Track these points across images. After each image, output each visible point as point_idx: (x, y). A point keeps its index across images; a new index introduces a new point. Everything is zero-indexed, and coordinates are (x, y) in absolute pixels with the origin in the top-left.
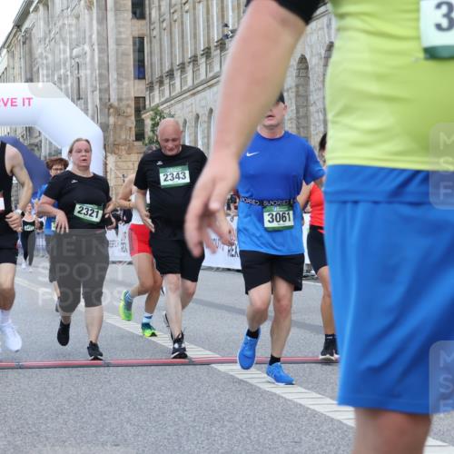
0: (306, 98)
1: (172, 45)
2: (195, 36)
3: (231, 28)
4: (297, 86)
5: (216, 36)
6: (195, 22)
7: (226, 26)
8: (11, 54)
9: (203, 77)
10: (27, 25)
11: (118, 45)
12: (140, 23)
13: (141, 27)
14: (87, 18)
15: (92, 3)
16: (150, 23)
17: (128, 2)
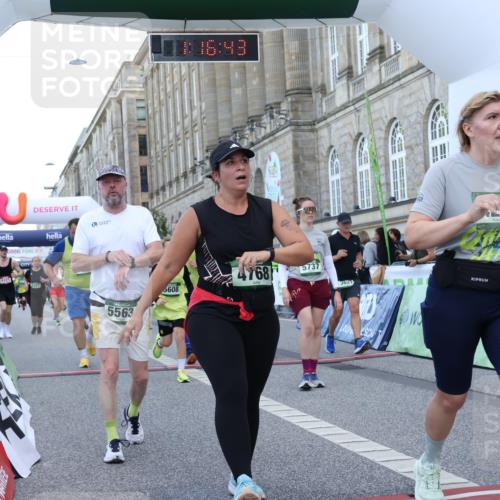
1: (163, 170)
2: (177, 165)
3: (198, 160)
5: (190, 165)
6: (177, 157)
7: (196, 159)
9: (183, 189)
11: (131, 171)
12: (144, 158)
13: (145, 160)
14: (112, 156)
15: (115, 147)
16: (150, 158)
17: (136, 146)
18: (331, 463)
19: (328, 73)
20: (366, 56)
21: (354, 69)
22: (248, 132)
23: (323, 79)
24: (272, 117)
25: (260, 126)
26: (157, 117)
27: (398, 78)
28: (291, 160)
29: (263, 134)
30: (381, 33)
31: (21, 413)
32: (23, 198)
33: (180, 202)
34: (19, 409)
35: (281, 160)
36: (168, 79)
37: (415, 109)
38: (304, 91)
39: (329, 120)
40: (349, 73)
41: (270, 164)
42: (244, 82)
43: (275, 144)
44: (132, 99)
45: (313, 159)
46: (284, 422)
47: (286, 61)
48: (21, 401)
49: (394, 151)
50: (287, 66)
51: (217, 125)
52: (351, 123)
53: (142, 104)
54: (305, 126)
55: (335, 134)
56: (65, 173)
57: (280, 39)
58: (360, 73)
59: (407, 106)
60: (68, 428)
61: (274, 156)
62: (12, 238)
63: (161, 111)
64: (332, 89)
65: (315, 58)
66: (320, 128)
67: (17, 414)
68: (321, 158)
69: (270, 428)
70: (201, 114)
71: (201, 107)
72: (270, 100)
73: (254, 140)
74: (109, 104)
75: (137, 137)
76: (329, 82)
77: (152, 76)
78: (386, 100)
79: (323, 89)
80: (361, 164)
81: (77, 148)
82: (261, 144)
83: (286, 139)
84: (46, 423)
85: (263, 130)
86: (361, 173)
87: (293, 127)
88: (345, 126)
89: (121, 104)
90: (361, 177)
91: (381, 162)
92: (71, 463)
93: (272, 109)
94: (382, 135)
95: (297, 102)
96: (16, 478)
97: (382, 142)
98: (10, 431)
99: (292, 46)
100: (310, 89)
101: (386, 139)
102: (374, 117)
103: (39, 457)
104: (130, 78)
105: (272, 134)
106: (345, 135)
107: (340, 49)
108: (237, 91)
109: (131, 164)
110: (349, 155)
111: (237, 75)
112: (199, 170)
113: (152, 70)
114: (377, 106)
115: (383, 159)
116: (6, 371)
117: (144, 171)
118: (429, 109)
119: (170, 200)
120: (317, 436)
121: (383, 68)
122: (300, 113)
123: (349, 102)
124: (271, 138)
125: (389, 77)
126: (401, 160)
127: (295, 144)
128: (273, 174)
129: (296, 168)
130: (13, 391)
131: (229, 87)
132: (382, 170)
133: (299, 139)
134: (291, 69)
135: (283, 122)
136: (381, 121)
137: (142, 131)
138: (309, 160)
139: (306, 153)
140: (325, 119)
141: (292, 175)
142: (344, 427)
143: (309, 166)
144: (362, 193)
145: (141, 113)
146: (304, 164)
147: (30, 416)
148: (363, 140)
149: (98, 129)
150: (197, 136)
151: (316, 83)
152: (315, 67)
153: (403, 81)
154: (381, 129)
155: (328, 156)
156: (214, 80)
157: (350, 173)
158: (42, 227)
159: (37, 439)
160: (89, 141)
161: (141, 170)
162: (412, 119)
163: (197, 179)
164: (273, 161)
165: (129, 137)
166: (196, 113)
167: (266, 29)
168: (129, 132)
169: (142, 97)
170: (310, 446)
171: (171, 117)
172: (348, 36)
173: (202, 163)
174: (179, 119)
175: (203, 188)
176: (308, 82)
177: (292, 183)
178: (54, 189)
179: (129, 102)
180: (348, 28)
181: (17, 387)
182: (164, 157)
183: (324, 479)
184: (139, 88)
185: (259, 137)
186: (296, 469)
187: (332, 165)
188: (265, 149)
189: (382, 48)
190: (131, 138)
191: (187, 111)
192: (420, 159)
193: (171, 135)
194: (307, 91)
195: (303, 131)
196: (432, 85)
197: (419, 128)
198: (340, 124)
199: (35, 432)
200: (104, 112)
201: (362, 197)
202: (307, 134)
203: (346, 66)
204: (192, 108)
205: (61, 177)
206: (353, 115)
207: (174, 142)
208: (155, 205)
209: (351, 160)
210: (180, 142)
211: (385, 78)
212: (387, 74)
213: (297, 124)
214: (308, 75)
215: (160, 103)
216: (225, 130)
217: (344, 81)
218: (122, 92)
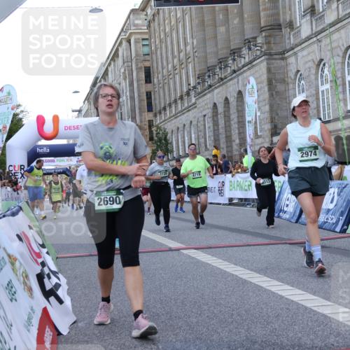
0: (229, 117)
1: (164, 95)
2: (175, 90)
3: (192, 85)
4: (224, 112)
5: (185, 90)
6: (175, 83)
7: (189, 85)
9: (180, 109)
11: (139, 96)
12: (149, 85)
13: (149, 87)
14: (124, 84)
15: (126, 77)
16: (154, 85)
17: (143, 76)
18: (306, 322)
19: (295, 12)
21: (316, 8)
22: (231, 62)
23: (291, 17)
24: (250, 49)
25: (240, 56)
26: (159, 52)
28: (265, 83)
29: (243, 63)
31: (60, 285)
32: (56, 119)
33: (178, 119)
34: (58, 282)
35: (257, 84)
36: (166, 22)
38: (276, 27)
39: (296, 50)
40: (312, 10)
41: (249, 87)
42: (227, 22)
43: (252, 71)
44: (139, 39)
45: (284, 81)
46: (266, 290)
47: (260, 4)
48: (60, 276)
50: (261, 8)
51: (206, 57)
52: (314, 52)
53: (146, 43)
54: (277, 55)
55: (302, 60)
56: (87, 98)
58: (321, 10)
60: (96, 296)
61: (252, 80)
62: (48, 150)
63: (161, 48)
64: (298, 25)
66: (289, 56)
67: (57, 286)
68: (290, 80)
69: (255, 295)
70: (193, 48)
71: (193, 43)
72: (248, 35)
73: (236, 68)
74: (121, 44)
75: (143, 69)
76: (296, 18)
77: (154, 20)
78: (343, 31)
79: (291, 25)
80: (322, 84)
81: (96, 79)
82: (242, 71)
83: (262, 66)
84: (79, 293)
85: (243, 59)
86: (323, 92)
87: (266, 57)
88: (309, 54)
89: (130, 43)
90: (323, 95)
91: (339, 82)
93: (249, 43)
94: (340, 60)
95: (270, 36)
96: (58, 335)
97: (340, 66)
98: (52, 299)
100: (280, 25)
101: (343, 63)
102: (334, 45)
103: (75, 319)
104: (137, 22)
105: (250, 62)
106: (310, 61)
108: (222, 29)
109: (139, 91)
110: (313, 77)
111: (221, 17)
112: (192, 93)
113: (153, 15)
114: (335, 36)
115: (340, 79)
116: (47, 253)
117: (149, 95)
119: (170, 118)
120: (292, 301)
121: (340, 6)
122: (272, 45)
123: (312, 34)
124: (249, 66)
125: (345, 13)
127: (269, 70)
128: (251, 94)
129: (270, 89)
130: (54, 268)
131: (215, 26)
132: (340, 89)
133: (272, 66)
134: (265, 10)
135: (258, 53)
136: (339, 49)
137: (147, 64)
138: (280, 83)
139: (278, 77)
140: (293, 49)
141: (267, 95)
142: (314, 294)
143: (280, 87)
144: (324, 107)
145: (146, 50)
146: (276, 86)
147: (67, 287)
148: (324, 65)
149: (112, 63)
150: (190, 66)
151: (285, 20)
152: (284, 7)
154: (338, 56)
155: (295, 79)
156: (203, 21)
157: (314, 92)
158: (71, 142)
159: (73, 305)
160: (106, 73)
161: (147, 95)
163: (191, 101)
164: (251, 84)
165: (137, 69)
166: (189, 48)
168: (137, 65)
169: (147, 37)
170: (287, 309)
171: (170, 52)
173: (194, 87)
174: (176, 53)
175: (196, 107)
176: (279, 20)
177: (267, 102)
178: (80, 111)
179: (136, 42)
181: (57, 264)
182: (164, 84)
183: (300, 335)
184: (145, 30)
185: (240, 66)
186: (277, 327)
187: (299, 86)
188: (245, 74)
190: (138, 69)
191: (182, 47)
193: (170, 66)
194: (279, 27)
195: (275, 59)
198: (305, 53)
199: (72, 300)
200: (117, 50)
201: (324, 111)
202: (278, 61)
203: (310, 4)
204: (186, 44)
205: (84, 102)
206: (316, 45)
207: (172, 72)
208: (158, 122)
209: (314, 82)
210: (176, 72)
211: (342, 14)
212: (344, 10)
213: (270, 54)
214: (278, 14)
215: (161, 41)
216: (212, 61)
217: (308, 17)
218: (131, 33)
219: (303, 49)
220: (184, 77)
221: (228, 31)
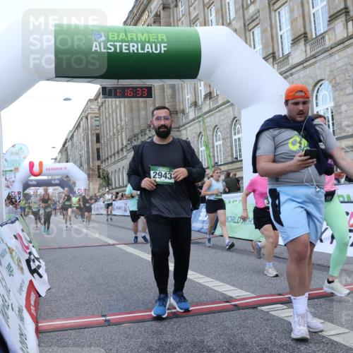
1: (108, 150)
2: (114, 147)
5: (120, 147)
6: (114, 143)
8: (62, 154)
9: (117, 159)
10: (67, 145)
11: (92, 151)
13: (99, 145)
16: (102, 144)
17: (95, 138)
20: (203, 97)
21: (198, 103)
23: (183, 107)
27: (218, 107)
30: (210, 86)
31: (41, 266)
32: (41, 164)
34: (39, 264)
37: (226, 121)
38: (174, 113)
40: (195, 104)
42: (146, 108)
44: (93, 117)
48: (41, 260)
49: (217, 141)
50: (166, 101)
51: (133, 128)
52: (196, 128)
53: (97, 119)
54: (175, 129)
56: (61, 152)
57: (163, 88)
59: (223, 120)
62: (35, 183)
64: (188, 112)
65: (179, 98)
66: (182, 130)
67: (39, 267)
70: (126, 123)
71: (126, 120)
74: (82, 119)
75: (95, 135)
76: (186, 108)
78: (213, 117)
79: (183, 112)
80: (201, 147)
81: (67, 140)
86: (201, 151)
89: (87, 119)
91: (211, 146)
92: (65, 290)
94: (211, 133)
96: (39, 296)
97: (211, 137)
98: (35, 275)
99: (168, 92)
101: (213, 135)
102: (207, 124)
103: (49, 287)
104: (92, 107)
106: (194, 133)
107: (191, 93)
108: (143, 113)
109: (92, 147)
110: (196, 142)
111: (143, 105)
112: (125, 150)
113: (102, 103)
114: (209, 119)
116: (33, 246)
117: (98, 150)
118: (233, 121)
121: (211, 102)
123: (196, 118)
125: (214, 106)
126: (220, 145)
130: (37, 256)
131: (139, 111)
132: (211, 150)
136: (210, 127)
137: (98, 132)
140: (184, 125)
144: (202, 160)
145: (97, 123)
148: (202, 136)
150: (124, 134)
151: (180, 109)
152: (179, 102)
153: (220, 108)
154: (210, 131)
156: (132, 107)
158: (50, 178)
159: (49, 279)
160: (72, 136)
162: (225, 126)
163: (124, 154)
165: (91, 134)
166: (123, 123)
167: (156, 84)
168: (91, 132)
169: (98, 115)
172: (195, 87)
173: (126, 146)
174: (115, 126)
175: (127, 158)
176: (176, 109)
178: (56, 159)
179: (91, 118)
180: (195, 84)
181: (39, 253)
182: (108, 144)
184: (97, 111)
189: (210, 93)
191: (119, 122)
192: (229, 144)
193: (111, 133)
194: (176, 113)
196: (234, 110)
197: (228, 130)
198: (191, 128)
199: (48, 275)
202: (176, 133)
203: (194, 100)
205: (59, 154)
208: (104, 166)
211: (212, 107)
214: (176, 105)
215: (106, 118)
216: (137, 131)
217: (193, 108)
218: (88, 114)
219: (190, 126)
220: (120, 140)
221: (146, 113)
